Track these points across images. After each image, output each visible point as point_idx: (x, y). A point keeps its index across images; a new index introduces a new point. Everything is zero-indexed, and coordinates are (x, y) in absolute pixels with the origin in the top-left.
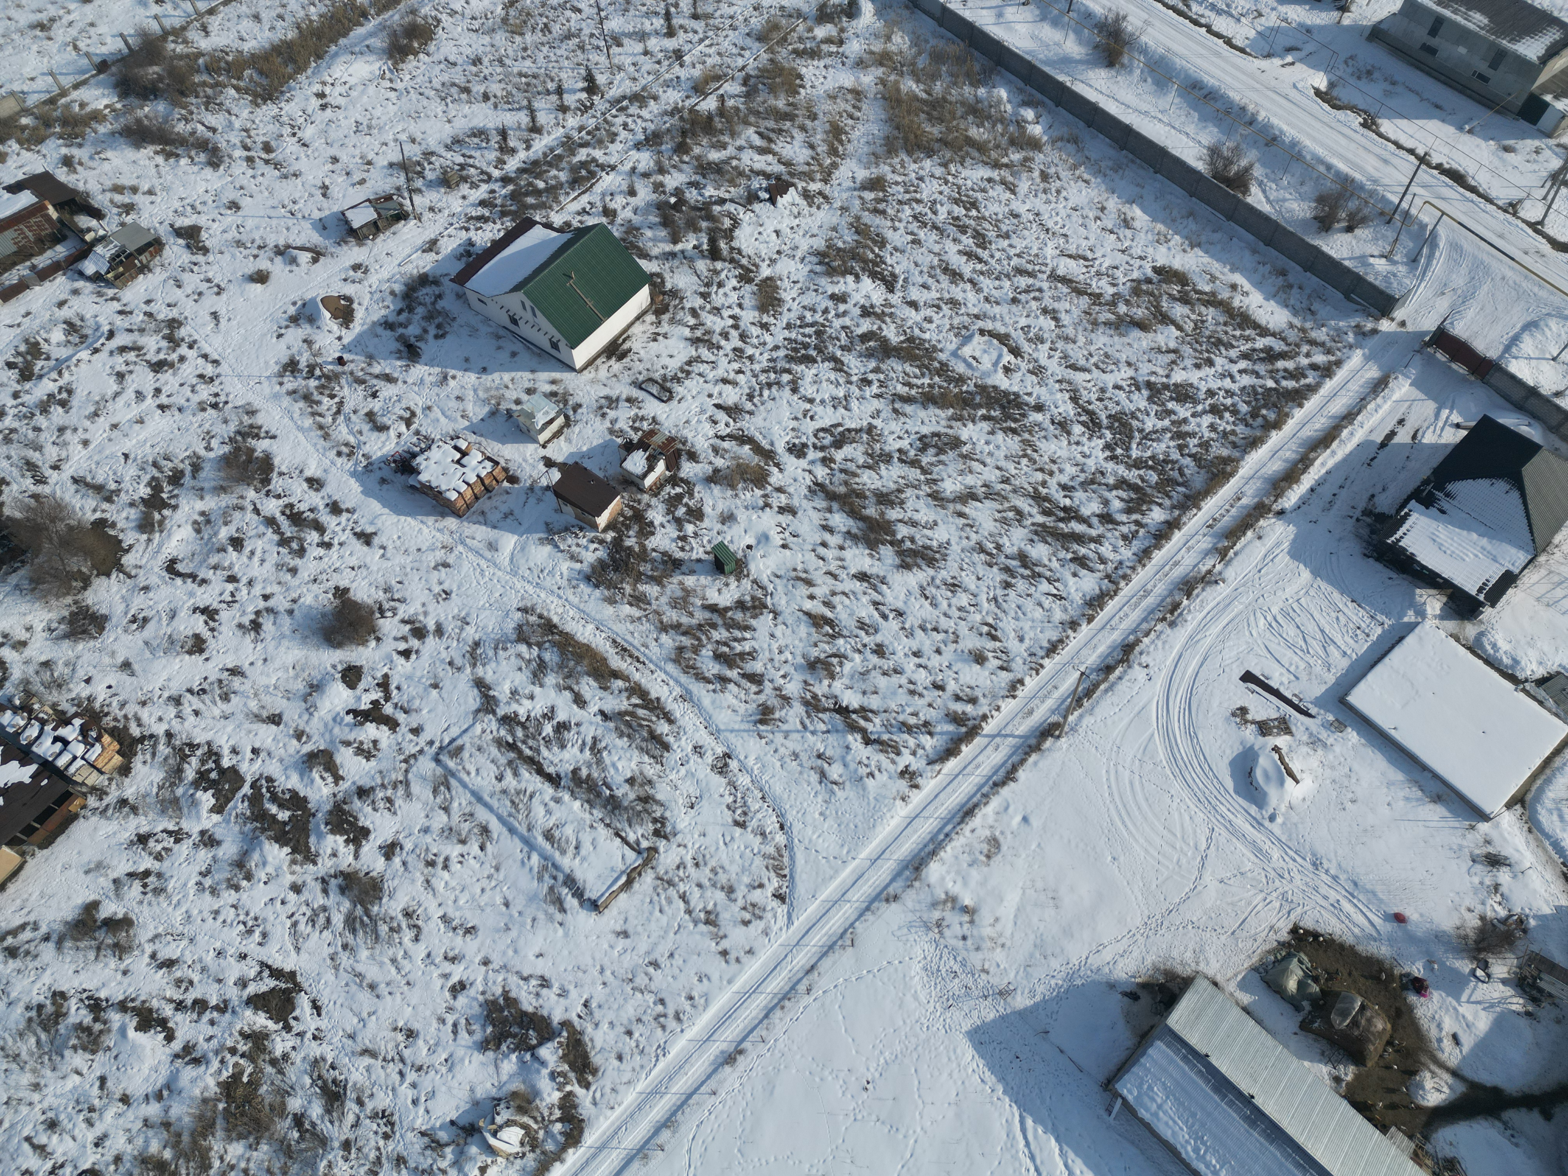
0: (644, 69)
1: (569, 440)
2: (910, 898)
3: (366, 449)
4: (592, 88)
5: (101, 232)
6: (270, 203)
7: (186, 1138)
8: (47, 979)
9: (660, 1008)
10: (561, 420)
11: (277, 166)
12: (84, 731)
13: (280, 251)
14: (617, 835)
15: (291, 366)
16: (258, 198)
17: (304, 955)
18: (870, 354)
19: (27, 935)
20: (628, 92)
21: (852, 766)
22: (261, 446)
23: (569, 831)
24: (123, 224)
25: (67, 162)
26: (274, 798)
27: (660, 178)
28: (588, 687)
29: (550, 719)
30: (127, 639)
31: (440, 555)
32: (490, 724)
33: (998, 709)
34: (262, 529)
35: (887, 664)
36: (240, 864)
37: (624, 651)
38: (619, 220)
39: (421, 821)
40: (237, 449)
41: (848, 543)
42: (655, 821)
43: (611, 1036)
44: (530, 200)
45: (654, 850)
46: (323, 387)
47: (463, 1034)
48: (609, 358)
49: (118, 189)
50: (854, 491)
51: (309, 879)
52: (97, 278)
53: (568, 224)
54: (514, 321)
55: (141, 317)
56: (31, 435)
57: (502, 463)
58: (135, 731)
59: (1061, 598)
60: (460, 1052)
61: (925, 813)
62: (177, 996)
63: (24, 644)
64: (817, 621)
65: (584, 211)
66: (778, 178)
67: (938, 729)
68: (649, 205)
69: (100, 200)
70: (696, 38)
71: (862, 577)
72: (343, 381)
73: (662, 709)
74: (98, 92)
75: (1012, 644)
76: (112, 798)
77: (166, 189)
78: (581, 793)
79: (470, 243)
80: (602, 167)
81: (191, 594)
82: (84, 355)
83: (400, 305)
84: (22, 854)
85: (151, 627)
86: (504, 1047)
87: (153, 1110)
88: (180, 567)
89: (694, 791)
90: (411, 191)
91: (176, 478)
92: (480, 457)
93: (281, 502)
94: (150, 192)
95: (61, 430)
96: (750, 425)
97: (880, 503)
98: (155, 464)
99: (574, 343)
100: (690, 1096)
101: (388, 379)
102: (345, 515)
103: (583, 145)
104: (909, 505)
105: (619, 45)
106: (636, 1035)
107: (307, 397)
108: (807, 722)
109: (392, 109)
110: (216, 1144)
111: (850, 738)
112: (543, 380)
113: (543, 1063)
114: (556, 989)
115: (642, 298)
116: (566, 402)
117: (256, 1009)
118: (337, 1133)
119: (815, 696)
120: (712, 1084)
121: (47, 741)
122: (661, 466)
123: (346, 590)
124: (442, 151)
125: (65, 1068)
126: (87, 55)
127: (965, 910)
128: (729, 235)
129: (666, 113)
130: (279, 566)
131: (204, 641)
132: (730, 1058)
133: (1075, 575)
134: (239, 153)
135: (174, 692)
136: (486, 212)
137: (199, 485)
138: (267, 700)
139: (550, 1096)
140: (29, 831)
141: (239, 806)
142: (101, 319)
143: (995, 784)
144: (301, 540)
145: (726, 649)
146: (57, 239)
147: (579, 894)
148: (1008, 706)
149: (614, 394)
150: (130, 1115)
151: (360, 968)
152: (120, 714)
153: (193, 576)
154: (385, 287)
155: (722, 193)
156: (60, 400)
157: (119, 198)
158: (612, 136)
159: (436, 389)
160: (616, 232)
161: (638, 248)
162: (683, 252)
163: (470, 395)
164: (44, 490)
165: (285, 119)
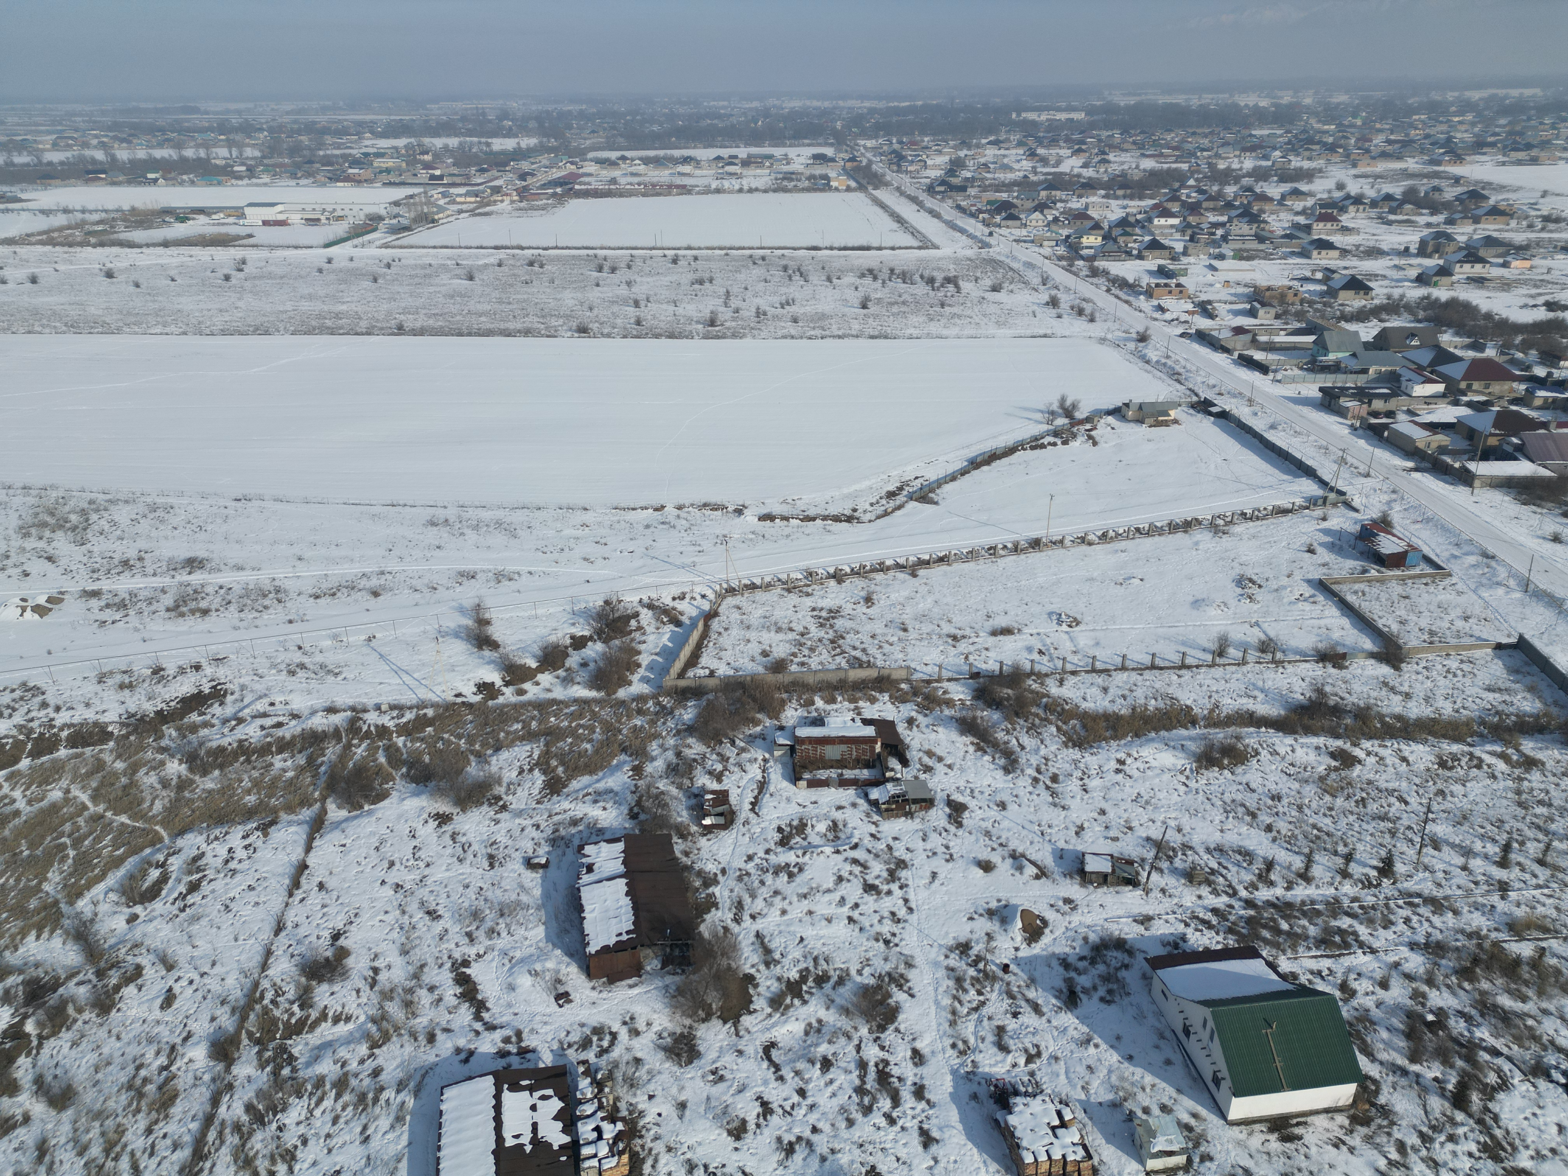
0: (1455, 881)
3: (979, 1057)
4: (1386, 869)
5: (899, 776)
6: (1031, 817)
10: (1181, 1160)
11: (1054, 794)
12: (618, 1138)
13: (1014, 856)
15: (964, 948)
16: (1024, 809)
20: (1426, 892)
22: (898, 996)
24: (916, 778)
25: (911, 722)
27: (1425, 988)
30: (699, 1084)
34: (852, 1066)
38: (1355, 1003)
40: (879, 987)
44: (1266, 934)
46: (977, 980)
48: (1271, 1130)
49: (930, 754)
52: (875, 804)
53: (1294, 976)
54: (1187, 1032)
55: (883, 846)
56: (756, 884)
57: (1095, 1160)
58: (647, 1169)
63: (637, 1033)
65: (1319, 973)
68: (1397, 1008)
69: (913, 755)
70: (1534, 881)
72: (997, 986)
74: (960, 689)
77: (962, 770)
79: (1183, 938)
80: (1361, 945)
81: (766, 1083)
82: (828, 850)
83: (1086, 952)
85: (722, 1086)
88: (774, 1053)
90: (1152, 867)
91: (821, 980)
92: (1076, 1139)
93: (882, 1055)
94: (950, 767)
95: (776, 893)
98: (816, 959)
99: (1240, 1091)
101: (1037, 1009)
102: (923, 1105)
103: (1349, 915)
105: (1437, 848)
107: (959, 981)
109: (1175, 798)
112: (1185, 1107)
115: (1343, 1093)
116: (1197, 1145)
121: (591, 1125)
124: (1201, 850)
126: (971, 665)
128: (1489, 1093)
129: (1462, 931)
130: (843, 1110)
131: (745, 1131)
134: (1031, 772)
135: (695, 1158)
136: (1214, 921)
137: (833, 996)
142: (856, 832)
144: (874, 1100)
146: (868, 765)
152: (649, 1145)
153: (777, 1068)
154: (1083, 930)
155: (1499, 1044)
156: (791, 872)
157: (926, 760)
158: (1388, 924)
159: (1073, 1046)
160: (1346, 1012)
161: (1364, 1042)
162: (1418, 1076)
163: (1102, 1073)
164: (735, 928)
165: (1082, 765)
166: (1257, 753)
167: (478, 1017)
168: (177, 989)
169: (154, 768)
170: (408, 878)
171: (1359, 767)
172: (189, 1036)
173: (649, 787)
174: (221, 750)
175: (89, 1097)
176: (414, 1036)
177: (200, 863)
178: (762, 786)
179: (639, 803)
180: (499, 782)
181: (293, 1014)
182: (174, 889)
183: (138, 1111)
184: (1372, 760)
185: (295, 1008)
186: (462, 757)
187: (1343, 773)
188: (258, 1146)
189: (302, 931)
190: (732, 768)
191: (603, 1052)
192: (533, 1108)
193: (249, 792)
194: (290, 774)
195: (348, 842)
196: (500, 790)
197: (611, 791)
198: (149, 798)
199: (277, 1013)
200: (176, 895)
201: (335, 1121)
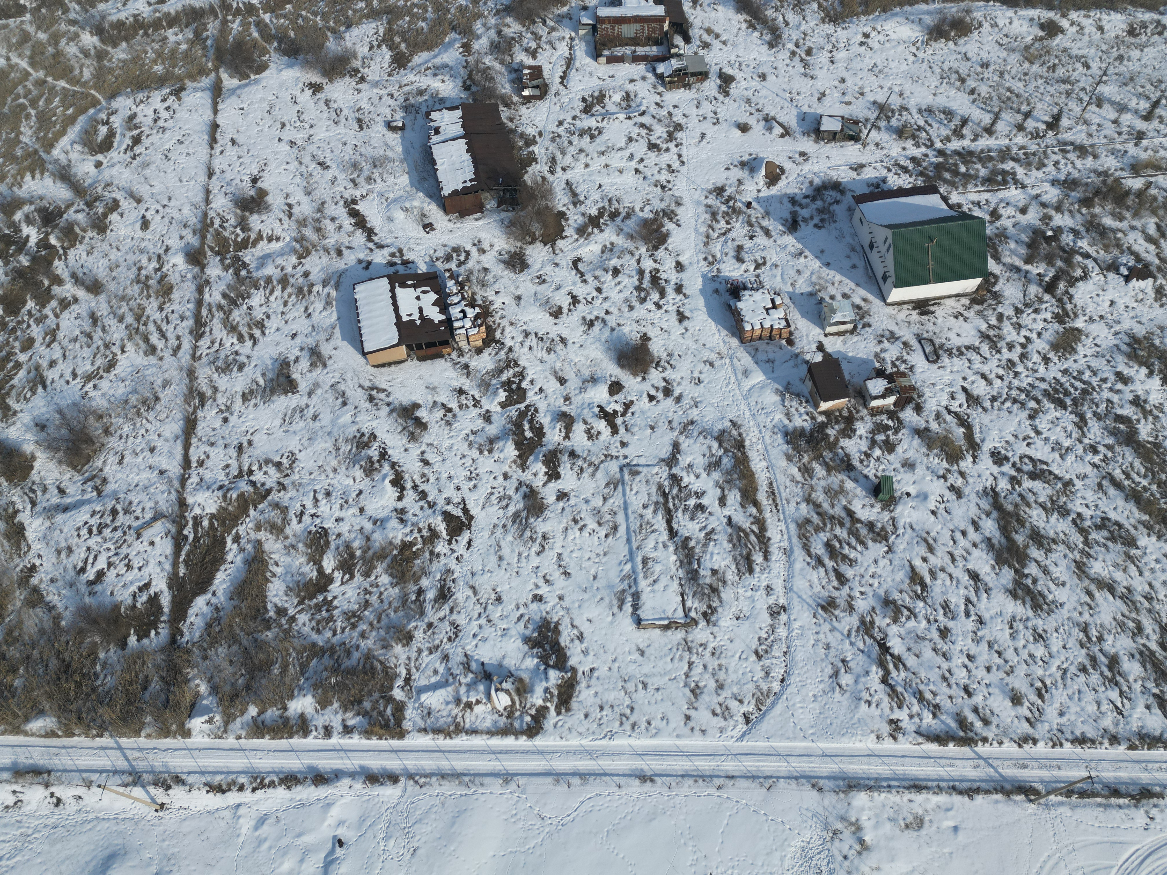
0: (1104, 132)
1: (844, 342)
2: (830, 799)
3: (722, 266)
4: (1054, 124)
5: (682, 52)
6: (784, 86)
7: (370, 553)
8: (375, 424)
9: (628, 712)
10: (850, 326)
11: (806, 65)
12: (477, 317)
13: (768, 120)
14: (682, 595)
15: (719, 191)
16: (780, 79)
17: (483, 513)
18: (1114, 433)
19: (382, 396)
20: (1078, 142)
21: (861, 686)
22: (669, 226)
23: (658, 568)
24: (696, 53)
26: (531, 422)
27: (1053, 213)
28: (734, 497)
29: (698, 497)
30: (529, 284)
31: (713, 356)
32: (664, 473)
33: (1001, 743)
34: (634, 273)
35: (941, 645)
36: (492, 441)
37: (772, 494)
38: (998, 224)
39: (588, 495)
40: (656, 220)
41: (983, 546)
42: (709, 607)
43: (591, 700)
44: (947, 175)
45: (696, 622)
46: (727, 214)
47: (522, 624)
48: (914, 308)
49: (709, 31)
50: (1018, 515)
51: (515, 476)
52: (660, 77)
53: (959, 205)
54: (871, 246)
55: (665, 113)
56: (566, 144)
57: (792, 328)
58: (498, 335)
59: (1121, 713)
60: (513, 632)
61: (886, 760)
62: (418, 482)
63: (484, 252)
64: (915, 577)
65: (978, 204)
66: (1147, 266)
67: (943, 717)
68: (1029, 226)
69: (695, 32)
71: (974, 576)
72: (741, 218)
73: (767, 547)
75: (1051, 712)
76: (463, 360)
77: (734, 45)
78: (681, 554)
79: (884, 180)
80: (1016, 182)
81: (574, 284)
82: (622, 116)
83: (810, 192)
84: (409, 356)
85: (544, 286)
86: (535, 651)
87: (368, 526)
88: (580, 265)
89: (746, 611)
90: (873, 125)
91: (614, 215)
92: (782, 315)
93: (655, 265)
94: (724, 43)
95: (581, 151)
96: (977, 417)
97: (1031, 537)
98: (610, 201)
99: (898, 284)
100: (605, 774)
101: (767, 233)
102: (681, 296)
103: (1014, 159)
104: (1054, 556)
105: (1099, 105)
106: (604, 713)
107: (714, 215)
108: (854, 634)
109: (904, 67)
110: (380, 568)
111: (874, 668)
112: (859, 295)
113: (547, 679)
114: (584, 646)
115: (971, 284)
116: (862, 317)
117: (444, 520)
118: (432, 615)
119: (872, 623)
120: (622, 781)
121: (458, 309)
122: (891, 400)
123: (649, 339)
124: (914, 112)
125: (351, 472)
127: (862, 842)
128: (1073, 282)
129: (1095, 171)
130: (626, 300)
131: (561, 313)
132: (644, 778)
133: (1148, 707)
134: (791, 46)
135: (529, 330)
136: (911, 166)
137: (622, 227)
138: (566, 367)
139: (537, 699)
140: (419, 347)
141: (513, 412)
142: (645, 102)
143: (954, 788)
144: (648, 294)
145: (837, 545)
146: (657, 42)
147: (636, 607)
148: (1010, 748)
149: (898, 333)
150: (358, 519)
151: (503, 543)
152: (498, 321)
153: (582, 275)
154: (810, 176)
155: (1091, 251)
156: (592, 134)
157: (706, 37)
158: (1041, 165)
159: (789, 257)
160: (989, 231)
161: (996, 250)
162: (1027, 272)
163: (806, 274)
164: (550, 177)
165: (833, 39)
166: (980, 25)
167: (369, 239)
168: (148, 215)
169: (72, 39)
170: (299, 137)
171: (1060, 36)
172: (167, 250)
173: (477, 62)
174: (120, 25)
175: (112, 286)
176: (327, 251)
177: (135, 121)
178: (570, 62)
179: (470, 76)
180: (355, 56)
181: (237, 235)
182: (122, 141)
183: (149, 296)
184: (1075, 29)
185: (238, 230)
186: (320, 34)
187: (1045, 42)
188: (238, 319)
189: (228, 176)
190: (544, 46)
191: (461, 264)
192: (418, 298)
193: (155, 62)
194: (184, 47)
195: (245, 106)
196: (357, 64)
197: (447, 66)
198: (77, 66)
199: (226, 234)
200: (124, 146)
201: (285, 304)
